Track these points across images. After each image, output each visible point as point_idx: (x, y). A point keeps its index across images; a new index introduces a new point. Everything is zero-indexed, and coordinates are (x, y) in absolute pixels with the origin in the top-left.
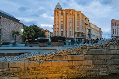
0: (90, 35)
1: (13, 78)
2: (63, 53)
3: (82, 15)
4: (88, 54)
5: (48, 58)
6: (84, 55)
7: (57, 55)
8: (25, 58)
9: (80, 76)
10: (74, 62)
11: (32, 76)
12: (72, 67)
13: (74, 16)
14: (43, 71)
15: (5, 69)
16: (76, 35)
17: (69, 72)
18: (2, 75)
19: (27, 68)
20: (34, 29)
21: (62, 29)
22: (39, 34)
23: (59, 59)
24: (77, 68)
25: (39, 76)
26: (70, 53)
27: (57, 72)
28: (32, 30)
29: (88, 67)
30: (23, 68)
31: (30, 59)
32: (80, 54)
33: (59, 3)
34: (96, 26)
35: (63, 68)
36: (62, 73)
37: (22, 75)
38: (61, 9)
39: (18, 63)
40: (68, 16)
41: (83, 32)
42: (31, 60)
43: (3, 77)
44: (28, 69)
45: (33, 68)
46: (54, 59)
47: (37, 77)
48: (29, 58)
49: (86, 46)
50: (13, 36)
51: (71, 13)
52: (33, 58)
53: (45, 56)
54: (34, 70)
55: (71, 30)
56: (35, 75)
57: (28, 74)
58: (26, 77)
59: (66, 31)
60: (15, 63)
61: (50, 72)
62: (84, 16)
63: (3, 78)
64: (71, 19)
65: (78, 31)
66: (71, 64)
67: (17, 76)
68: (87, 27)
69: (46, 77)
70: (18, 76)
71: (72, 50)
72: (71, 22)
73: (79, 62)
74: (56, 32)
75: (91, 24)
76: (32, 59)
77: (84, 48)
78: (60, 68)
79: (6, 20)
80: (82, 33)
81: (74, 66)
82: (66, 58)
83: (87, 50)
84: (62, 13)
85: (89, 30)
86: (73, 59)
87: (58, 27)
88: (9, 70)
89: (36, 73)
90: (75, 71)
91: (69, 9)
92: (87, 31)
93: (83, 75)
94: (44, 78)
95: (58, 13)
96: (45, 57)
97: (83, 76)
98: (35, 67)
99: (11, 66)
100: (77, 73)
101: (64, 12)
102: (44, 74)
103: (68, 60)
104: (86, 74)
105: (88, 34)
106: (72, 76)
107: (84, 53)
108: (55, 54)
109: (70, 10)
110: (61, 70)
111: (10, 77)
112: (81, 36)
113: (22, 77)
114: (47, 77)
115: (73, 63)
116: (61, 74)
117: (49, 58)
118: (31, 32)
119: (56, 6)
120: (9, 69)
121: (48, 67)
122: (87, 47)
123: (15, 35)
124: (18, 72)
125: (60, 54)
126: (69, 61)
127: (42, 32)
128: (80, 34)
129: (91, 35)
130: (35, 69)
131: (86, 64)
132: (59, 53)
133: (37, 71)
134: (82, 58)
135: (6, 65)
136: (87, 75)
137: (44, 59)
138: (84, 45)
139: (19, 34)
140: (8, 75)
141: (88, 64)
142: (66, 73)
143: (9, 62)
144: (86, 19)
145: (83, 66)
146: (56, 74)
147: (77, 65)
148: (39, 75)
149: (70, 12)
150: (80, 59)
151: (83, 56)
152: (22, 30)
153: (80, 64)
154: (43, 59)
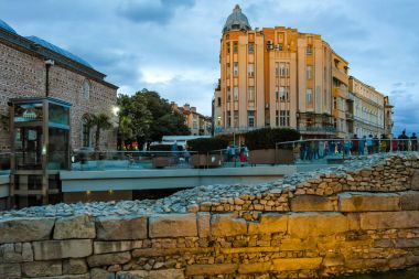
0: (350, 122)
1: (162, 272)
2: (323, 185)
3: (326, 48)
4: (408, 190)
5: (272, 203)
6: (396, 191)
7: (301, 192)
8: (197, 206)
9: (381, 265)
10: (362, 216)
11: (223, 267)
12: (356, 236)
13: (296, 52)
14: (259, 249)
15: (138, 244)
16: (303, 125)
17: (345, 252)
18: (127, 263)
19: (208, 238)
20: (150, 105)
21: (252, 104)
22: (166, 124)
23: (309, 206)
24: (374, 237)
25: (248, 267)
26: (346, 188)
27: (304, 252)
28: (144, 110)
29: (409, 236)
30: (194, 239)
31: (213, 209)
32: (382, 189)
33: (237, 7)
34: (372, 90)
35: (325, 239)
36: (323, 257)
37: (190, 262)
38: (249, 28)
39: (180, 223)
40: (272, 54)
41: (329, 113)
42: (216, 212)
43: (131, 269)
44: (211, 244)
45: (226, 238)
46: (294, 206)
47: (240, 270)
48: (210, 203)
49: (403, 161)
50: (86, 133)
51: (283, 44)
52: (222, 204)
53: (263, 198)
54: (229, 244)
55: (283, 107)
56: (233, 262)
57: (211, 260)
58: (206, 270)
59: (267, 110)
60: (168, 222)
61: (282, 254)
62: (332, 52)
63: (133, 273)
64: (282, 66)
65: (311, 110)
66: (354, 226)
67: (174, 266)
68: (343, 92)
69: (268, 271)
70: (178, 265)
71: (353, 175)
72: (283, 74)
73: (378, 217)
74: (229, 113)
75: (356, 80)
76: (220, 208)
77: (393, 168)
78: (316, 239)
79: (65, 75)
80: (326, 115)
81: (365, 232)
82: (335, 203)
83: (405, 172)
84: (251, 43)
85: (350, 102)
86: (361, 208)
87: (236, 94)
88: (151, 246)
89: (237, 255)
90: (366, 251)
91: (277, 28)
92: (343, 106)
93: (395, 264)
94: (260, 274)
95: (236, 43)
96: (263, 202)
97: (391, 266)
98: (234, 234)
99: (155, 232)
100: (374, 255)
101: (260, 41)
102: (262, 259)
103: (343, 209)
104: (402, 260)
105: (344, 117)
106: (356, 266)
107: (396, 184)
108: (294, 192)
109: (280, 30)
110: (320, 245)
111: (153, 269)
112: (320, 126)
113: (193, 269)
114: (272, 268)
115: (359, 220)
116: (317, 261)
117: (277, 203)
118: (138, 115)
119: (230, 17)
120: (148, 242)
121: (273, 235)
122: (407, 164)
123: (96, 127)
124: (178, 253)
125: (311, 191)
126: (345, 213)
127: (176, 114)
128: (318, 120)
129: (355, 123)
130: (232, 241)
131: (405, 225)
132: (309, 185)
133: (238, 250)
134: (390, 203)
135: (140, 228)
136: (407, 261)
137: (258, 207)
138: (396, 157)
139: (110, 124)
140: (146, 262)
141: (411, 224)
142: (336, 256)
143: (148, 219)
144: (337, 61)
145: (394, 231)
146: (302, 260)
147: (371, 227)
148: (246, 261)
149: (281, 40)
150: (384, 207)
151: (394, 194)
152: (116, 110)
153: (384, 223)
154: (254, 209)
